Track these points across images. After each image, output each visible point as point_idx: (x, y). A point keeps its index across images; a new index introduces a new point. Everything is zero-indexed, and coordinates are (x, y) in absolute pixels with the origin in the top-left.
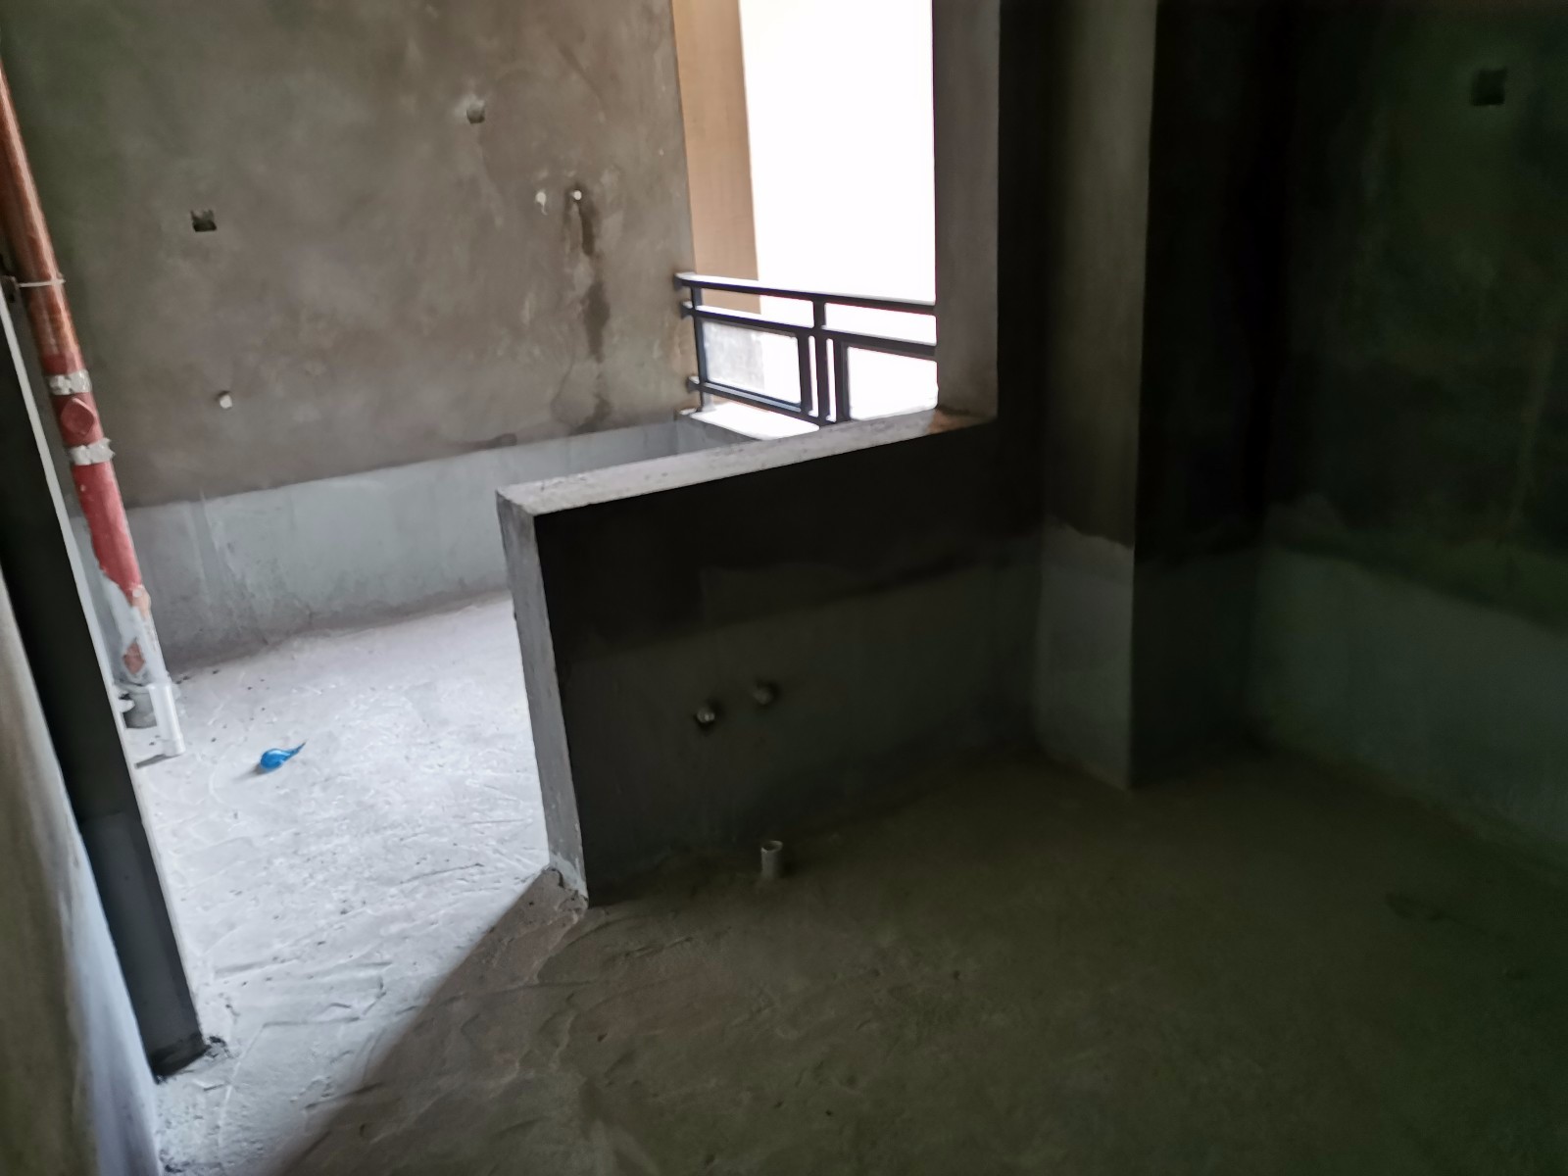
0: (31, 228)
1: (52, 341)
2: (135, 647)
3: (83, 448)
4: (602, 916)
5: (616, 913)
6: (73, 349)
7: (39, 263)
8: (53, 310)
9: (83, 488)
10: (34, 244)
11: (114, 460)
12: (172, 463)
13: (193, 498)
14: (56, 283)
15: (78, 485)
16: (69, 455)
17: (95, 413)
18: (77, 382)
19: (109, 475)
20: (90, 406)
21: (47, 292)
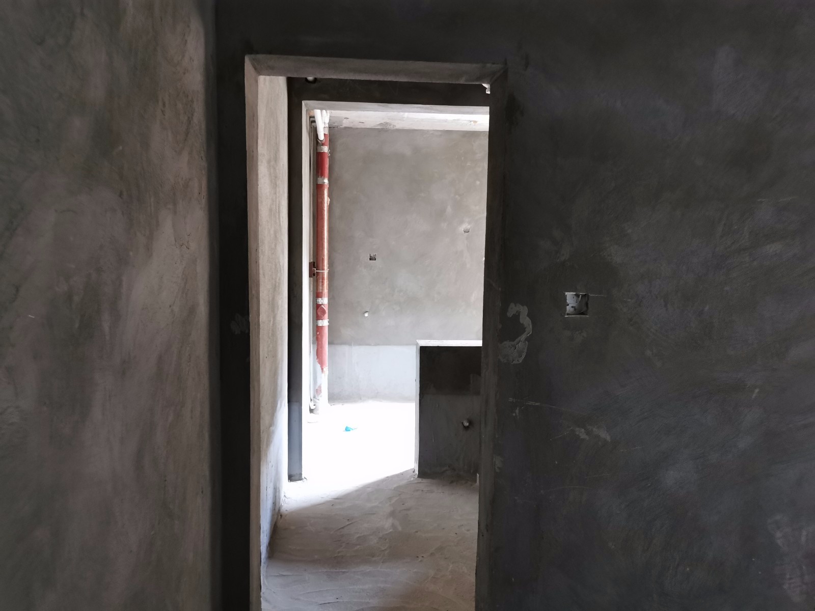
0: (324, 255)
1: (321, 288)
2: (320, 387)
3: (321, 321)
4: (420, 480)
5: (425, 481)
6: (326, 291)
7: (323, 265)
8: (323, 279)
9: (318, 333)
10: (323, 260)
11: (329, 326)
12: (346, 332)
13: (350, 344)
14: (326, 272)
15: (317, 331)
16: (317, 322)
17: (327, 311)
18: (324, 301)
19: (326, 331)
20: (326, 309)
21: (323, 274)
